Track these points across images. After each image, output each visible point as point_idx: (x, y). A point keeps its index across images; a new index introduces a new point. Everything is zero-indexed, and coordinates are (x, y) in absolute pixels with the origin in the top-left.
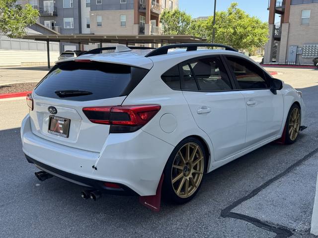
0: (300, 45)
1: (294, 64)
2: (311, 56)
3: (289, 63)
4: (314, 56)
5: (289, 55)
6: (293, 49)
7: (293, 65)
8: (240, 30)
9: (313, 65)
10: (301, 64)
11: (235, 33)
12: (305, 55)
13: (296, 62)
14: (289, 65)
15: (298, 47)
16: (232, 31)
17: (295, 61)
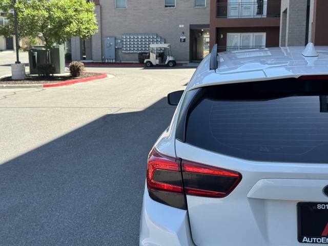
0: (118, 37)
1: (114, 61)
2: (134, 50)
3: (106, 61)
4: (138, 50)
5: (106, 50)
6: (109, 41)
7: (113, 63)
8: (58, 14)
9: (138, 62)
10: (122, 62)
11: (50, 17)
12: (126, 50)
13: (115, 59)
14: (108, 63)
15: (115, 39)
16: (46, 15)
17: (114, 57)
